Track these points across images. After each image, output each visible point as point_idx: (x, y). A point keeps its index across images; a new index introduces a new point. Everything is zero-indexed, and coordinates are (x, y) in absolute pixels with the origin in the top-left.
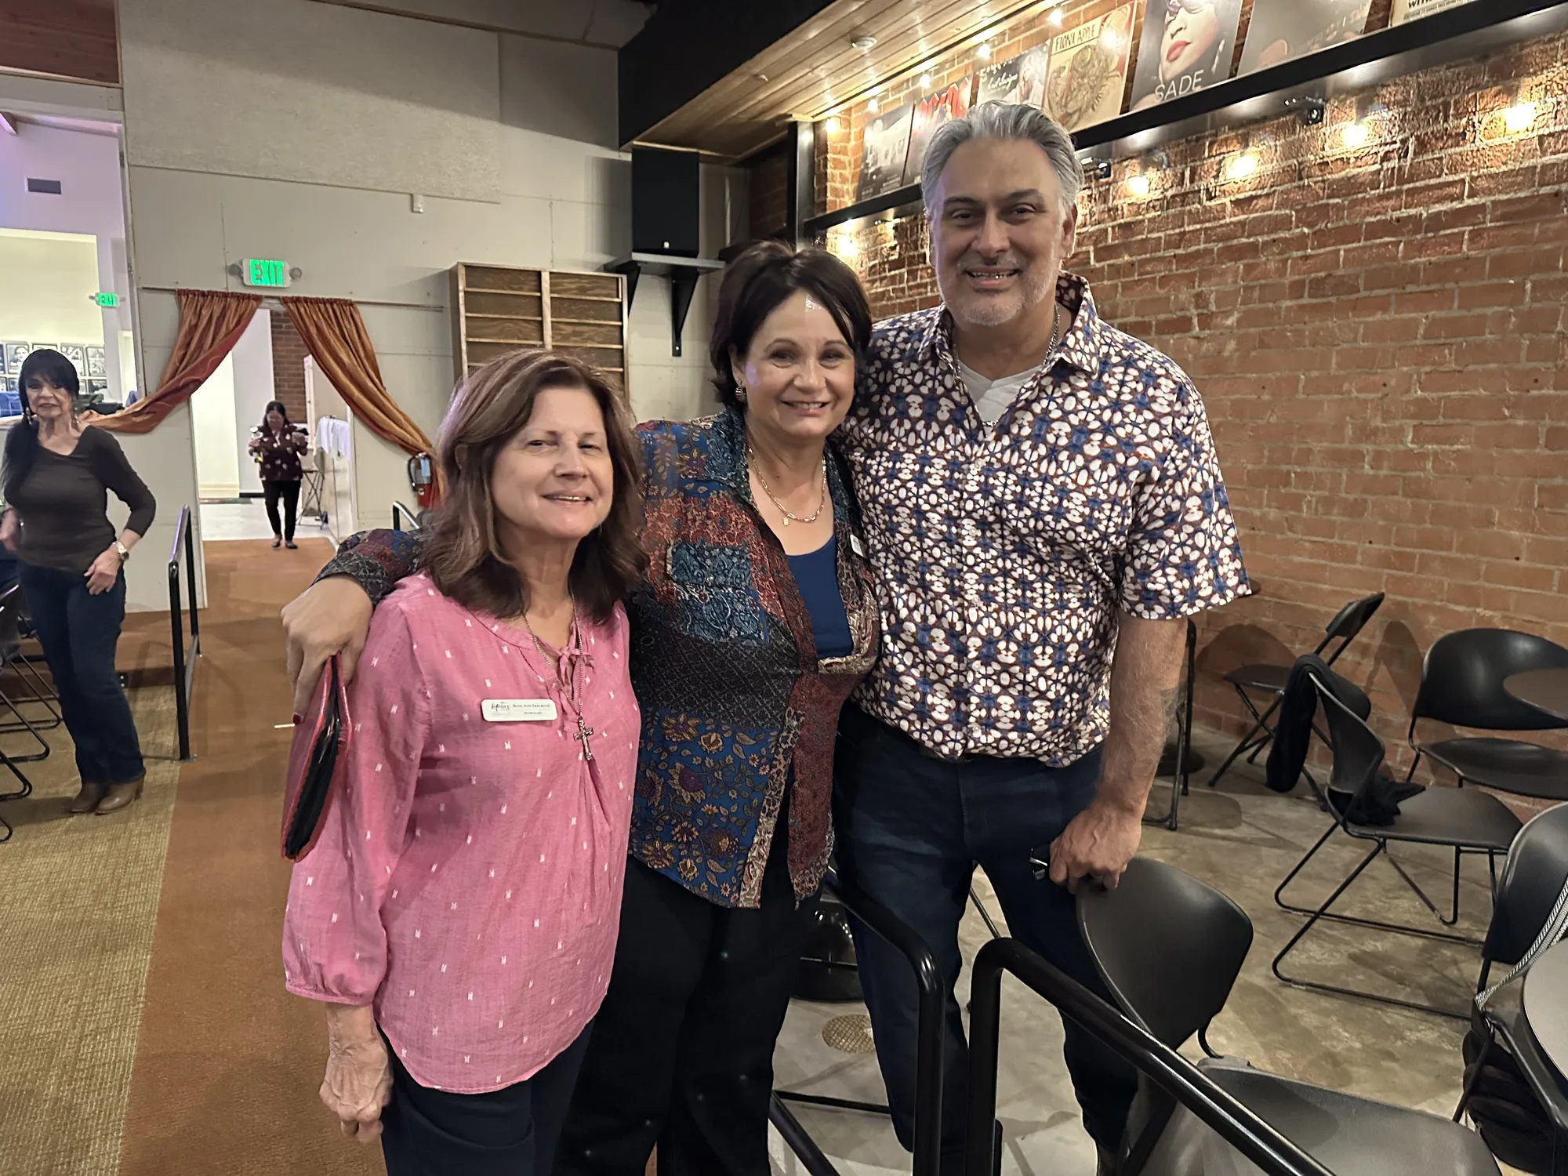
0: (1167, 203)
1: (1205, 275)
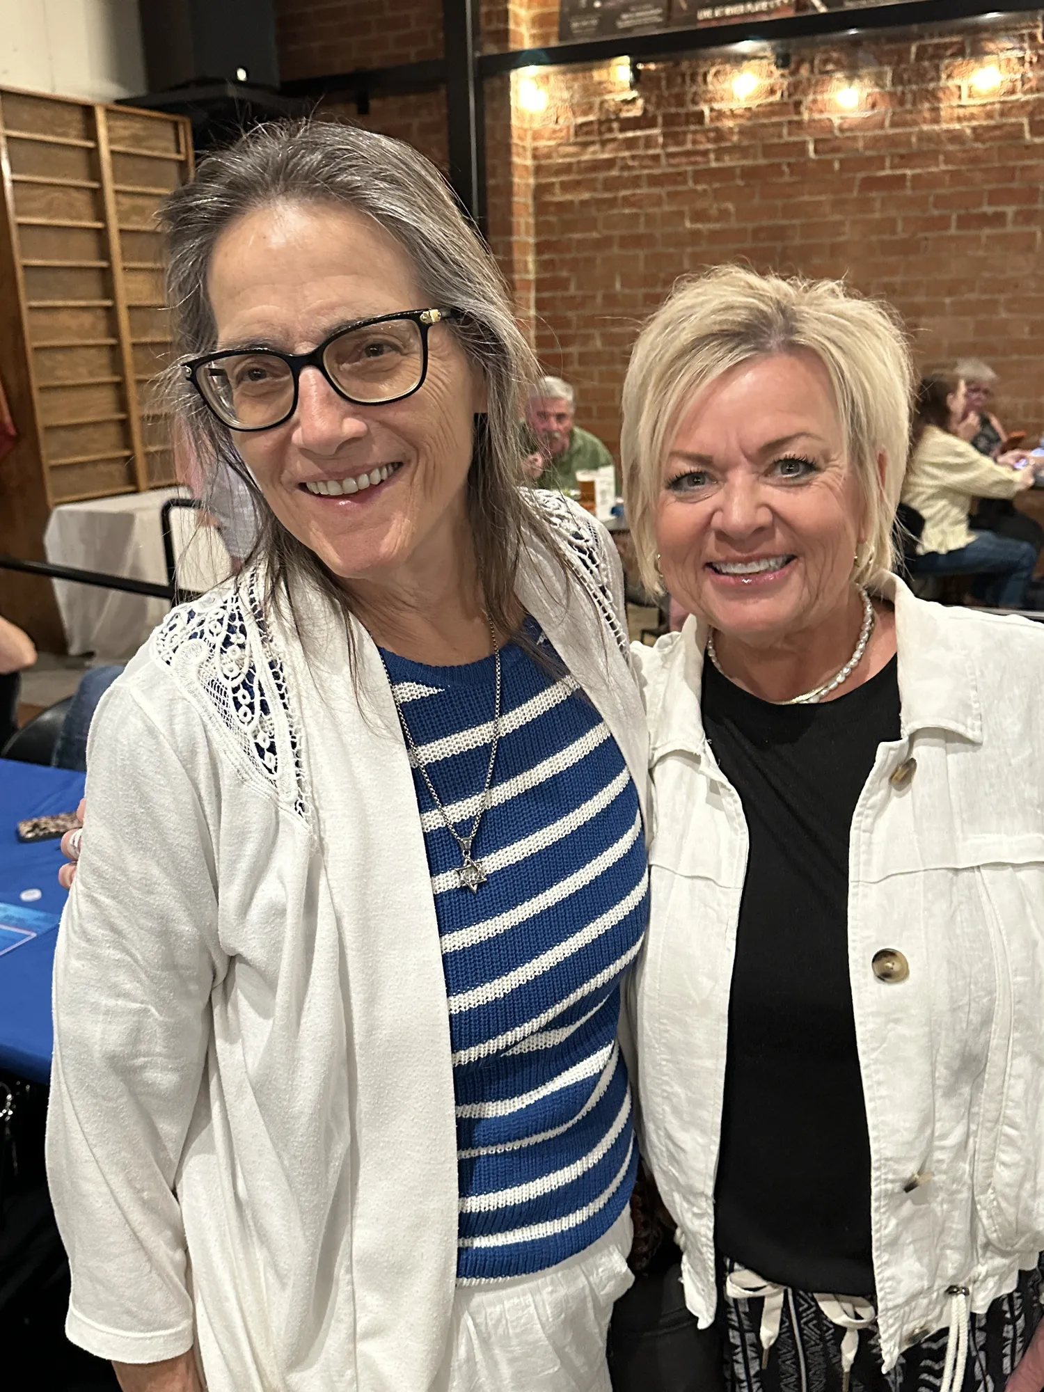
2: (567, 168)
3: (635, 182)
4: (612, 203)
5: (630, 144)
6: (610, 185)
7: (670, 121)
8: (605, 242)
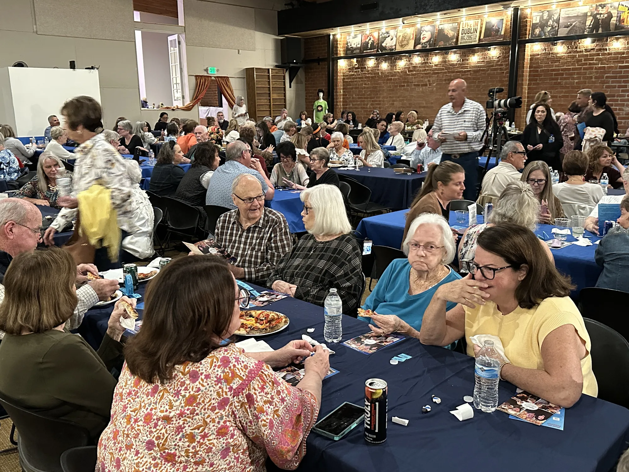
0: (422, 64)
1: (430, 77)
2: (347, 76)
3: (357, 78)
4: (353, 81)
5: (356, 72)
6: (353, 78)
7: (362, 68)
8: (352, 88)
